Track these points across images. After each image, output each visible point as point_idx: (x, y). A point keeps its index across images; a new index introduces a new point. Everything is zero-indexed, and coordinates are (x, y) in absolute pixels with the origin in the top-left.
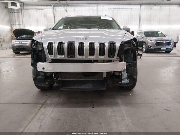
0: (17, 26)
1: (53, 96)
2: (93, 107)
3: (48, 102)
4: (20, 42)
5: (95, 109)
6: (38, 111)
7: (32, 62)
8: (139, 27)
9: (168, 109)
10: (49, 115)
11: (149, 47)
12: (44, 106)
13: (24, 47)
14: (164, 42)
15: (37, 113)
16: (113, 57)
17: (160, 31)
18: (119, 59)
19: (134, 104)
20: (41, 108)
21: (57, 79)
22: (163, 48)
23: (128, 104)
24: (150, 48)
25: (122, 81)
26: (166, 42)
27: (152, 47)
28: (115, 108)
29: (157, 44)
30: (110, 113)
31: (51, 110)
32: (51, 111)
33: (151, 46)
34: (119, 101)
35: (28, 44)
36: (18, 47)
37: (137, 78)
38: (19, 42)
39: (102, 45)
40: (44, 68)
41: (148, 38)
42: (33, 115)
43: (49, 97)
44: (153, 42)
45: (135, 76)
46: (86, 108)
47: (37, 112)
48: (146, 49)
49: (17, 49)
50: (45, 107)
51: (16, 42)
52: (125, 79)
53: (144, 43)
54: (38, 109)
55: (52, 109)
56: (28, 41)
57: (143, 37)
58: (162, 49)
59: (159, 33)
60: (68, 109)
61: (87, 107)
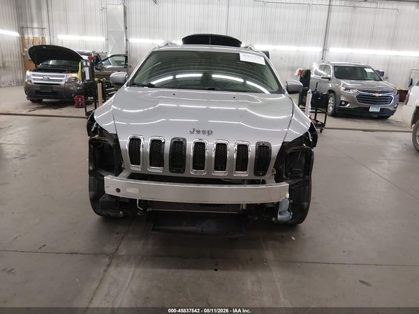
0: (36, 30)
1: (130, 235)
2: (216, 270)
3: (123, 251)
4: (45, 77)
5: (220, 274)
6: (104, 275)
7: (91, 168)
8: (323, 50)
9: (366, 281)
10: (127, 285)
11: (343, 103)
12: (115, 261)
13: (54, 89)
14: (377, 95)
15: (102, 279)
16: (264, 175)
17: (370, 68)
18: (275, 173)
19: (298, 264)
20: (109, 265)
21: (145, 210)
22: (374, 109)
23: (287, 263)
24: (344, 105)
25: (279, 216)
26: (380, 95)
27: (348, 105)
28: (260, 274)
29: (361, 98)
30: (249, 286)
31: (131, 274)
32: (130, 277)
33: (346, 103)
34: (269, 255)
35: (63, 83)
36: (39, 89)
37: (308, 206)
38: (42, 78)
39: (243, 149)
40: (118, 190)
41: (343, 82)
42: (95, 285)
43: (122, 239)
44: (351, 92)
45: (306, 204)
46: (202, 272)
47: (101, 277)
48: (334, 107)
49: (37, 92)
50: (117, 266)
51: (34, 75)
52: (285, 211)
53: (332, 94)
54: (102, 270)
55: (133, 269)
56: (63, 77)
57: (329, 79)
58: (371, 110)
59: (367, 70)
60: (164, 271)
61: (203, 268)
